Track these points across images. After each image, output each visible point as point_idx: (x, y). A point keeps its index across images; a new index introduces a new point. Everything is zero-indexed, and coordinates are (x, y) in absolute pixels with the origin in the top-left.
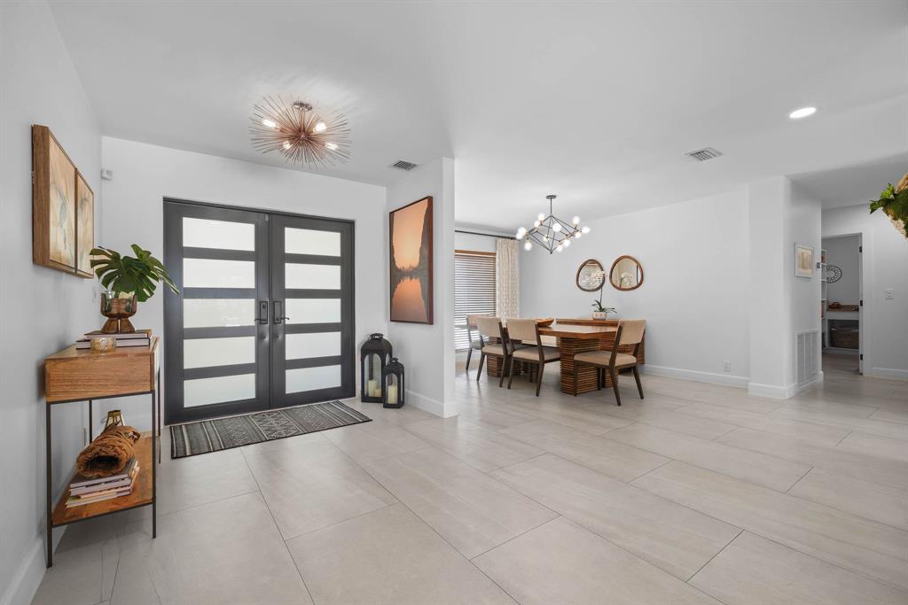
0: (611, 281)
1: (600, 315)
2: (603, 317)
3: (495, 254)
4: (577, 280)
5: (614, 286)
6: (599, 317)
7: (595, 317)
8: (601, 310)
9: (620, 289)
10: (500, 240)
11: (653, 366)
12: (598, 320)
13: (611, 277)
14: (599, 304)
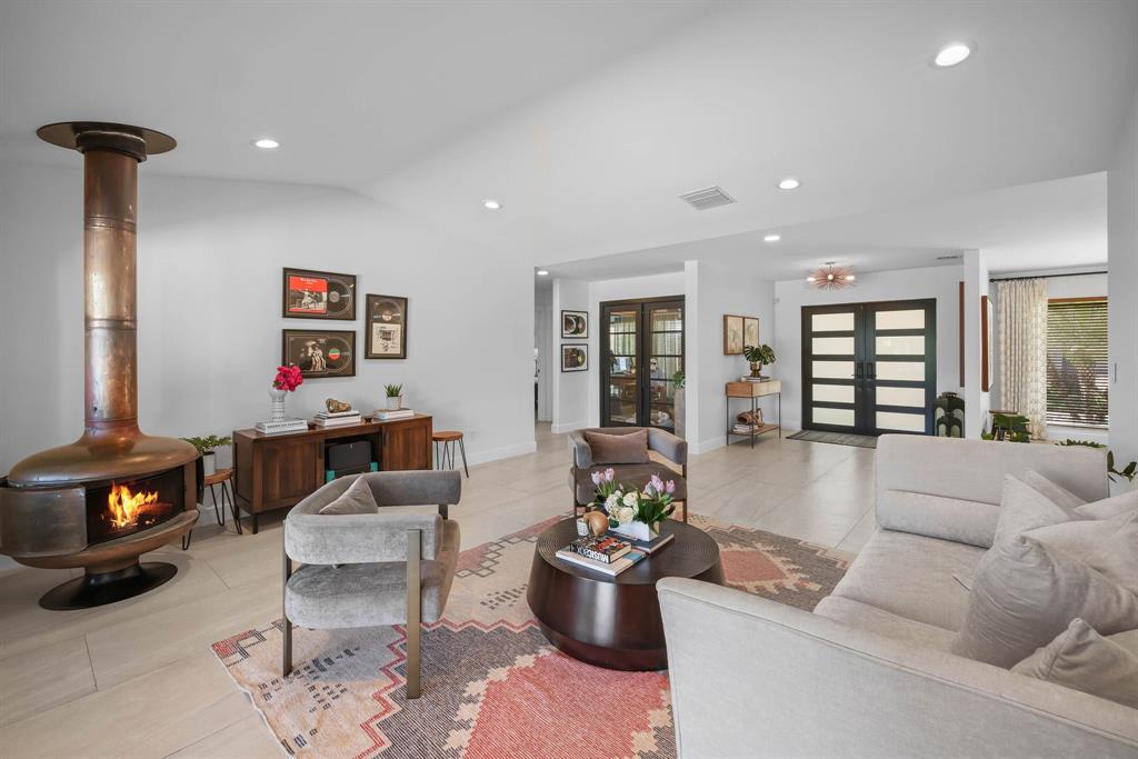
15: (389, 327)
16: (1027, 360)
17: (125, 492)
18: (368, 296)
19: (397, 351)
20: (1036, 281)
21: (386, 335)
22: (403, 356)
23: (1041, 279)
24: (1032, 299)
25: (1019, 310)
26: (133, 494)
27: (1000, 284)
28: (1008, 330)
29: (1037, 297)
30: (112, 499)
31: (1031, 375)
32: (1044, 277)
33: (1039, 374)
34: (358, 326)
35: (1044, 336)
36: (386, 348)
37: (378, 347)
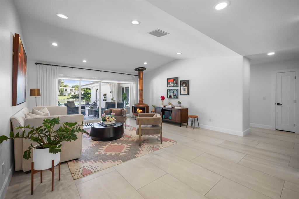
15: (185, 87)
17: (139, 109)
18: (181, 81)
19: (186, 93)
21: (184, 89)
22: (188, 94)
26: (140, 110)
30: (137, 110)
34: (179, 88)
36: (184, 92)
37: (182, 93)
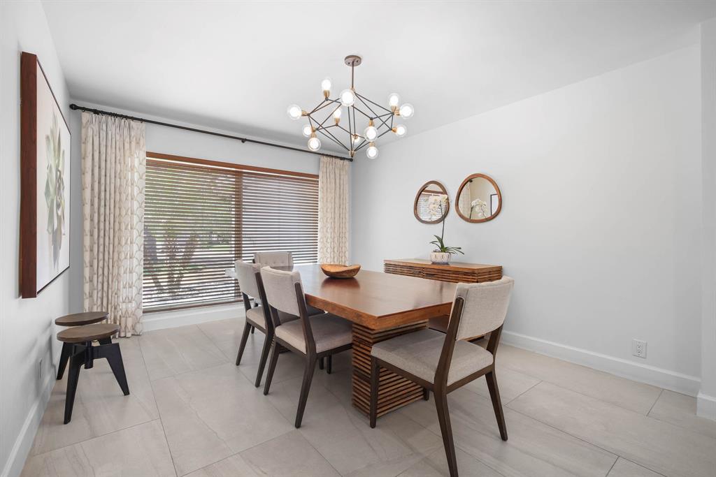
0: (458, 210)
1: (442, 257)
2: (445, 260)
3: (317, 176)
4: (416, 208)
5: (461, 216)
6: (439, 260)
7: (434, 260)
8: (443, 249)
9: (470, 220)
10: (325, 159)
11: (514, 334)
12: (439, 264)
13: (457, 204)
14: (441, 241)
16: (120, 229)
20: (133, 123)
23: (139, 123)
24: (127, 146)
25: (111, 157)
27: (86, 116)
28: (96, 200)
29: (133, 144)
31: (126, 249)
32: (142, 120)
33: (135, 248)
35: (142, 198)
